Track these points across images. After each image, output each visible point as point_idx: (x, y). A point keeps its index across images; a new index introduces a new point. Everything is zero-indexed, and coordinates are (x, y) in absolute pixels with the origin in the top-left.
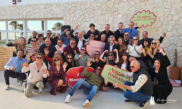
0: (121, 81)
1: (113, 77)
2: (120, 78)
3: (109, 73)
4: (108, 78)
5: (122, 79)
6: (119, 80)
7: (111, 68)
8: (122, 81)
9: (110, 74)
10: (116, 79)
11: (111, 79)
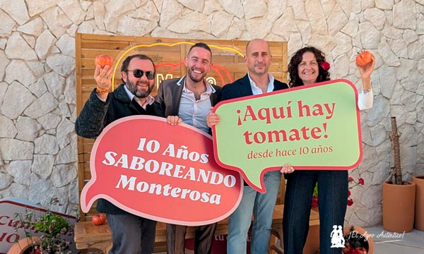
0: (306, 138)
1: (270, 140)
2: (296, 131)
3: (247, 134)
4: (252, 156)
5: (304, 130)
6: (298, 138)
7: (244, 110)
8: (308, 134)
9: (251, 138)
10: (285, 139)
11: (268, 154)
